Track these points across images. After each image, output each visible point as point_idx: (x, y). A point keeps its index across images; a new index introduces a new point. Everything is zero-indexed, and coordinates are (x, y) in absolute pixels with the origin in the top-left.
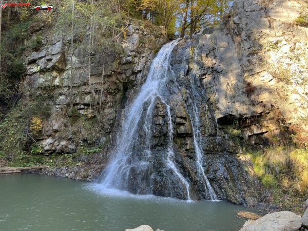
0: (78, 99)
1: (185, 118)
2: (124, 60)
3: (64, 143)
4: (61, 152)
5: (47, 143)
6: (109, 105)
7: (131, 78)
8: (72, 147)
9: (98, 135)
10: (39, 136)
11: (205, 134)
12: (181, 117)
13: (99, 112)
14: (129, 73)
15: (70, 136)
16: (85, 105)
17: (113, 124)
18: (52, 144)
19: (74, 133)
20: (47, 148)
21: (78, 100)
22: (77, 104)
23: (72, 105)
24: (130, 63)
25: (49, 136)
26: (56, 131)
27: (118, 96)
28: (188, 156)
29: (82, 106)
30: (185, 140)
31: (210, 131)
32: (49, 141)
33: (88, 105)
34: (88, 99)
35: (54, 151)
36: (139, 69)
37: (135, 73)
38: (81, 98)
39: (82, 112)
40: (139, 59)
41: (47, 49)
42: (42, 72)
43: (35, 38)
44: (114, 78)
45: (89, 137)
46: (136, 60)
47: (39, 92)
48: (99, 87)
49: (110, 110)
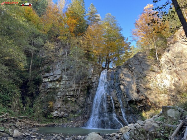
0: (67, 93)
1: (117, 101)
2: (88, 78)
3: (62, 113)
4: (62, 117)
5: (55, 113)
6: (81, 96)
7: (91, 85)
8: (66, 114)
9: (78, 109)
10: (52, 109)
11: (124, 107)
12: (116, 101)
13: (77, 98)
14: (90, 83)
15: (65, 110)
16: (70, 96)
17: (84, 104)
18: (57, 113)
19: (67, 108)
20: (55, 115)
22: (67, 96)
23: (65, 96)
24: (91, 79)
25: (56, 110)
26: (59, 108)
27: (85, 92)
28: (120, 115)
29: (69, 97)
30: (118, 109)
31: (126, 106)
32: (56, 112)
33: (72, 96)
34: (72, 93)
35: (58, 116)
36: (94, 81)
37: (92, 83)
38: (68, 93)
39: (69, 99)
40: (94, 77)
41: (53, 72)
42: (51, 82)
43: (46, 67)
44: (84, 85)
45: (74, 110)
46: (93, 78)
47: (48, 90)
48: (77, 88)
49: (82, 98)
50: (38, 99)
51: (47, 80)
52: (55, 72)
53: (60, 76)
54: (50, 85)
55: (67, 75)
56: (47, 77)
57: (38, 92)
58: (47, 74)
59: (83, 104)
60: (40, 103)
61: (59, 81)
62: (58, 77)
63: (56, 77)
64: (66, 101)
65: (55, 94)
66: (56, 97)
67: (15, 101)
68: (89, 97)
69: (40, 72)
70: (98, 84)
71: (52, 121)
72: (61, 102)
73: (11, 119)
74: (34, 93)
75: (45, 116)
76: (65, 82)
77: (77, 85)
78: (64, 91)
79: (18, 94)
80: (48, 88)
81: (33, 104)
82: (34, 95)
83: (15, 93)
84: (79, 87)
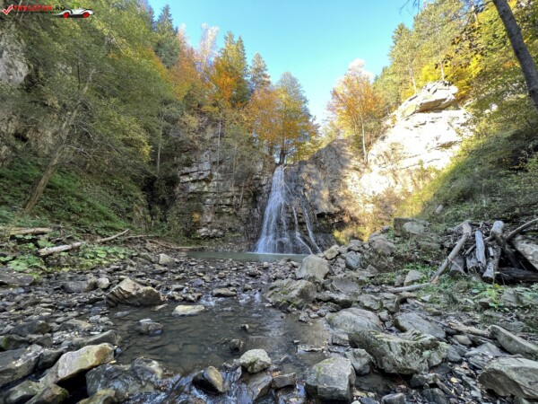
1: (302, 214)
2: (254, 177)
3: (215, 230)
4: (214, 237)
5: (203, 231)
6: (244, 206)
7: (259, 188)
8: (221, 233)
9: (239, 225)
10: (197, 225)
12: (300, 214)
13: (237, 210)
14: (257, 185)
15: (219, 226)
16: (226, 205)
18: (207, 231)
19: (222, 224)
20: (203, 234)
21: (221, 202)
22: (220, 205)
23: (218, 205)
24: (259, 179)
25: (204, 226)
26: (209, 223)
27: (250, 200)
28: (305, 234)
29: (224, 206)
30: (303, 226)
31: (314, 221)
32: (204, 229)
33: (229, 205)
34: (228, 201)
35: (208, 236)
36: (264, 183)
37: (261, 186)
38: (223, 201)
39: (224, 210)
41: (197, 166)
42: (194, 181)
43: (184, 157)
44: (248, 188)
45: (233, 226)
46: (262, 177)
47: (191, 196)
48: (237, 194)
49: (245, 209)
50: (173, 208)
51: (187, 179)
52: (200, 167)
53: (209, 172)
54: (193, 187)
55: (220, 172)
56: (187, 174)
57: (173, 199)
58: (187, 169)
59: (248, 219)
60: (178, 214)
61: (207, 181)
62: (206, 174)
63: (202, 174)
64: (219, 214)
65: (201, 201)
66: (203, 207)
67: (137, 210)
68: (256, 207)
69: (175, 165)
70: (270, 188)
71: (198, 244)
72: (211, 215)
73: (136, 238)
74: (167, 198)
75: (188, 235)
76: (218, 184)
77: (237, 189)
78: (216, 198)
79: (142, 200)
80: (190, 191)
81: (166, 217)
82: (168, 202)
83: (137, 198)
84: (239, 191)
